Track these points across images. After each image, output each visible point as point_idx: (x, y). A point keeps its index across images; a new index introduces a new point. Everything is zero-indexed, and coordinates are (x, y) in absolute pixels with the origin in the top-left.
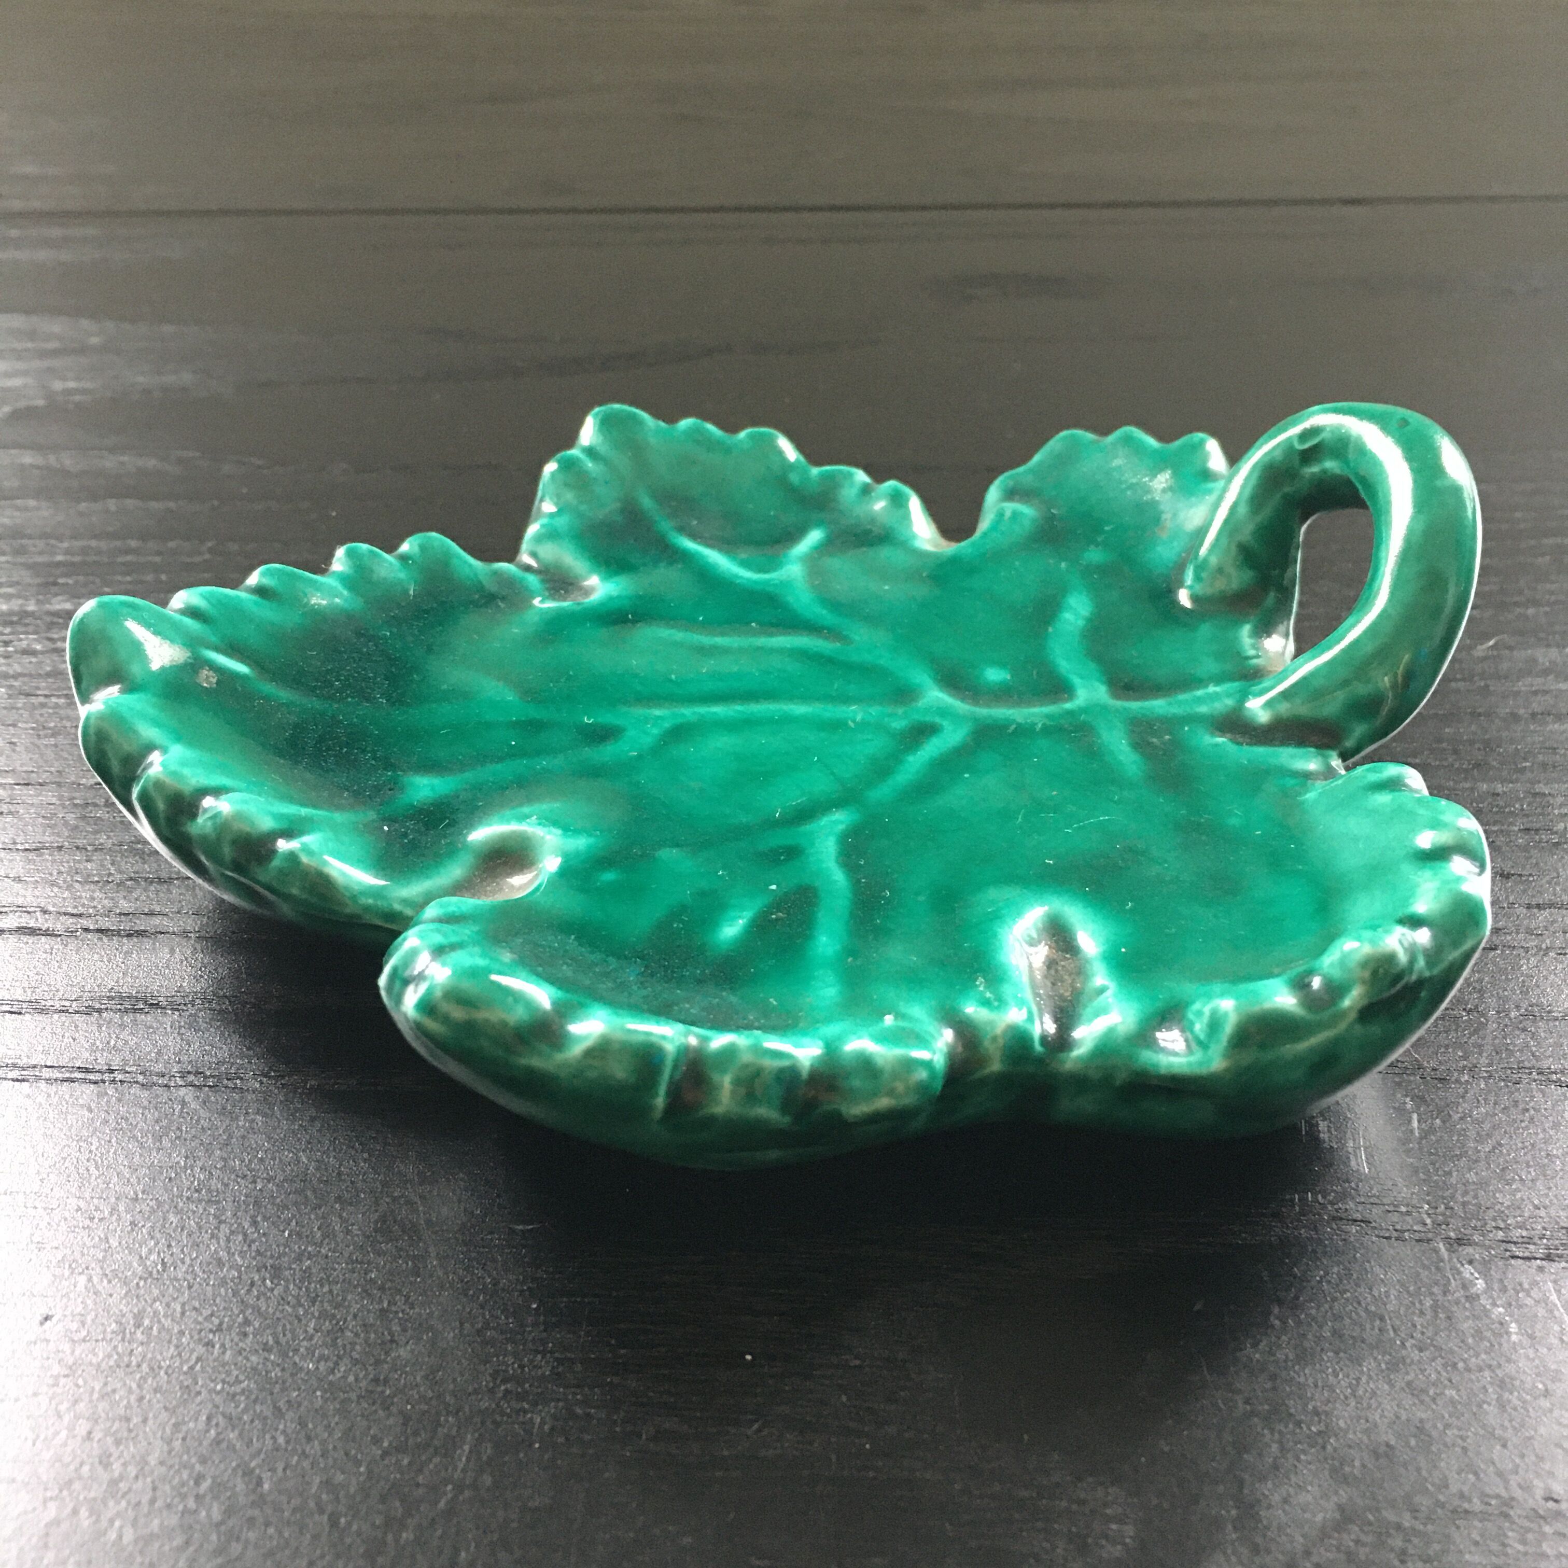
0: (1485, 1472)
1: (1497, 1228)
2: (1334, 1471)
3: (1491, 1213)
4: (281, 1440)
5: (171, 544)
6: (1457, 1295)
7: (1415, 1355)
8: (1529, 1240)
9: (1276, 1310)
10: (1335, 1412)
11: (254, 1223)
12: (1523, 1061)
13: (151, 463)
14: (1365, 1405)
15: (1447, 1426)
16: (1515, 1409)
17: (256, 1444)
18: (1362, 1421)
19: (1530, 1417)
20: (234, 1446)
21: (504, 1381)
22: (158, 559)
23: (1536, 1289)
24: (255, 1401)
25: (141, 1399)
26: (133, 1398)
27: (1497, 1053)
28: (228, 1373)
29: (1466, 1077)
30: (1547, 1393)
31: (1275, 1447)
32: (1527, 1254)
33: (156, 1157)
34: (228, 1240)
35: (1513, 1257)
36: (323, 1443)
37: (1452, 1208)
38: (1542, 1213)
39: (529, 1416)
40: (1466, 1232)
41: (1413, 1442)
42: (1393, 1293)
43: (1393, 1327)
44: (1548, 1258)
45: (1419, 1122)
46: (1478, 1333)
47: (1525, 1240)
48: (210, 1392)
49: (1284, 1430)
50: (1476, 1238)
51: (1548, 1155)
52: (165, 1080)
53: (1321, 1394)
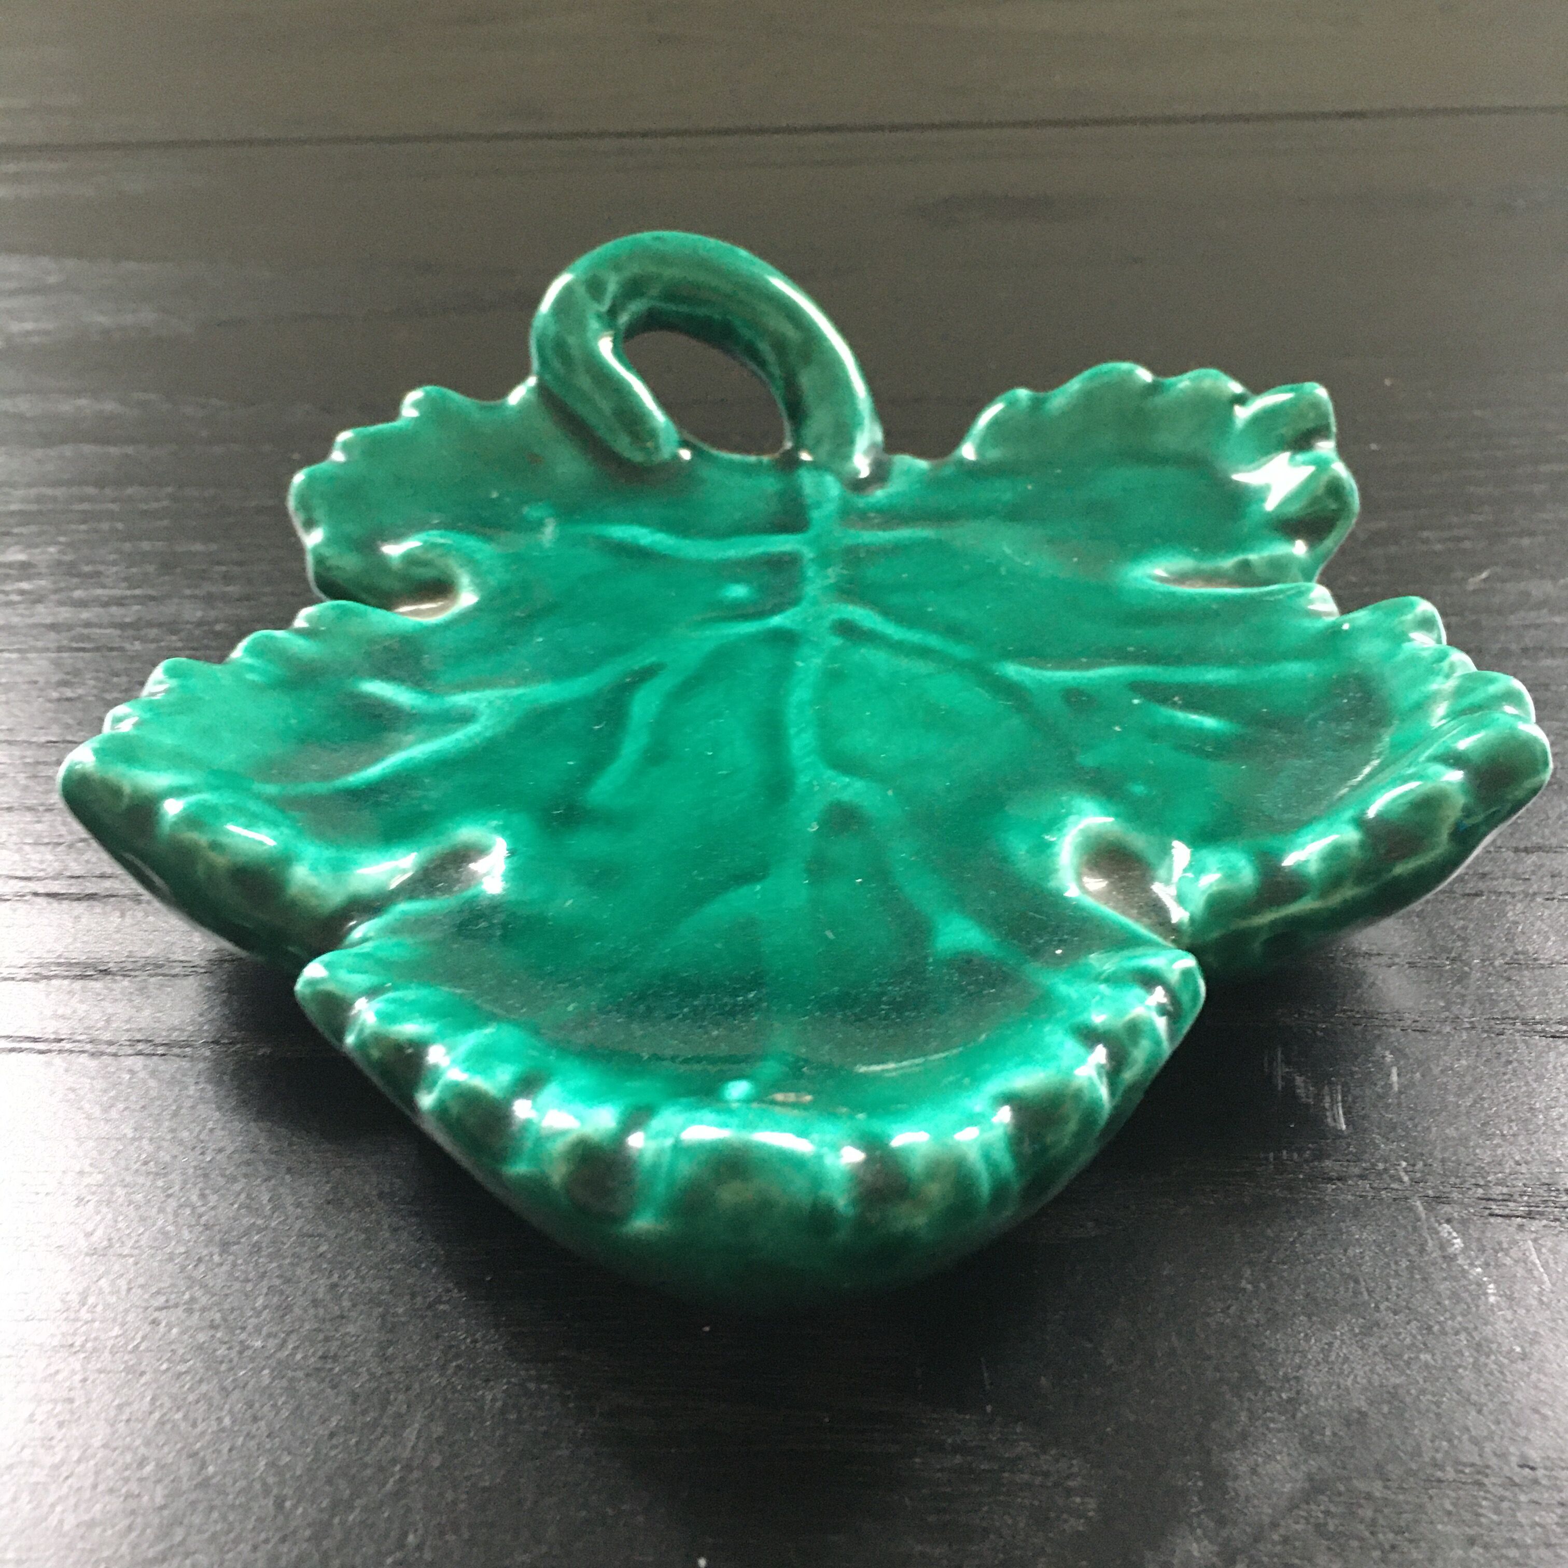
0: (1460, 1439)
1: (1477, 1185)
2: (1304, 1440)
3: (1471, 1169)
4: (227, 1421)
5: (129, 491)
6: (1434, 1255)
7: (1390, 1318)
8: (1509, 1198)
9: (1248, 1272)
10: (1306, 1379)
11: (203, 1196)
12: (1507, 1012)
13: (109, 406)
14: (1338, 1371)
15: (1423, 1392)
16: (1491, 1373)
17: (201, 1427)
18: (1334, 1387)
19: (1506, 1382)
20: (179, 1427)
21: (457, 1356)
22: (114, 506)
23: (1516, 1249)
24: (201, 1381)
25: (84, 1380)
26: (78, 1377)
27: (1481, 1003)
28: (174, 1351)
29: (1448, 1029)
30: (1524, 1357)
31: (1243, 1417)
32: (1507, 1212)
33: (104, 1129)
34: (176, 1215)
35: (1491, 1215)
36: (269, 1425)
37: (1430, 1165)
38: (1523, 1168)
39: (480, 1393)
40: (1445, 1190)
41: (1385, 1409)
42: (1368, 1256)
43: (1367, 1290)
44: (1529, 1216)
45: (1399, 1075)
46: (1455, 1297)
47: (1506, 1197)
48: (156, 1371)
49: (1253, 1397)
50: (1455, 1195)
51: (1531, 1109)
52: (112, 1049)
53: (1292, 1360)
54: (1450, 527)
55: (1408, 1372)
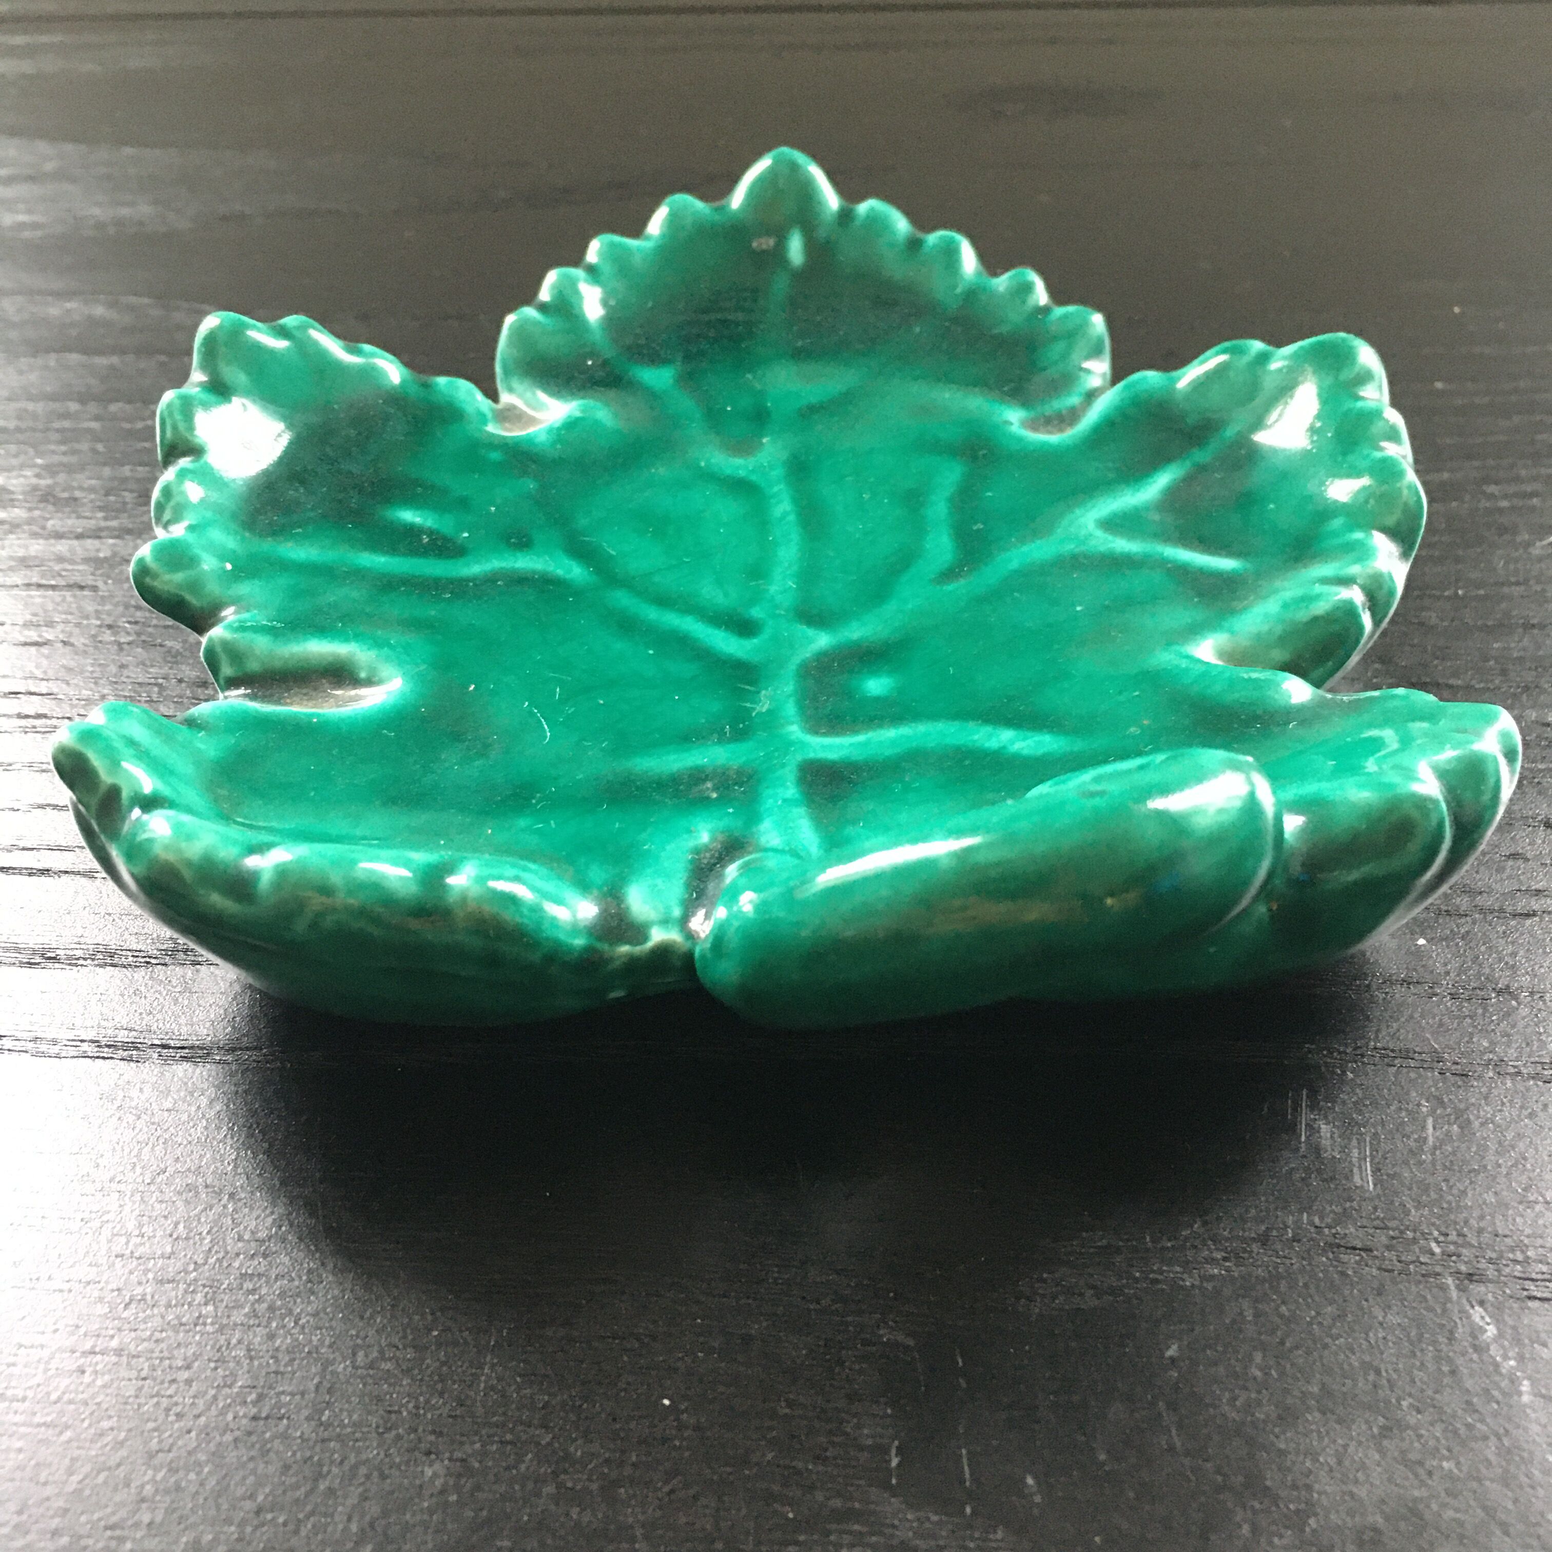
1: (1515, 1261)
3: (1509, 1242)
5: (113, 408)
6: (1464, 1343)
7: (1412, 1418)
9: (1258, 1357)
10: (1317, 1487)
13: (99, 311)
14: (1351, 1478)
15: (1444, 1505)
16: (1521, 1487)
18: (1347, 1498)
19: (1537, 1498)
21: (398, 1424)
22: (94, 425)
27: (1528, 1044)
29: (1491, 1074)
31: (1246, 1529)
32: (1546, 1295)
35: (1530, 1298)
37: (1465, 1236)
39: (420, 1468)
40: (1480, 1266)
41: (1403, 1526)
43: (1389, 1381)
45: (1434, 1128)
47: (1545, 1277)
49: (1257, 1507)
50: (1491, 1273)
52: (55, 1050)
53: (1303, 1463)
54: (1517, 479)
55: (1430, 1482)
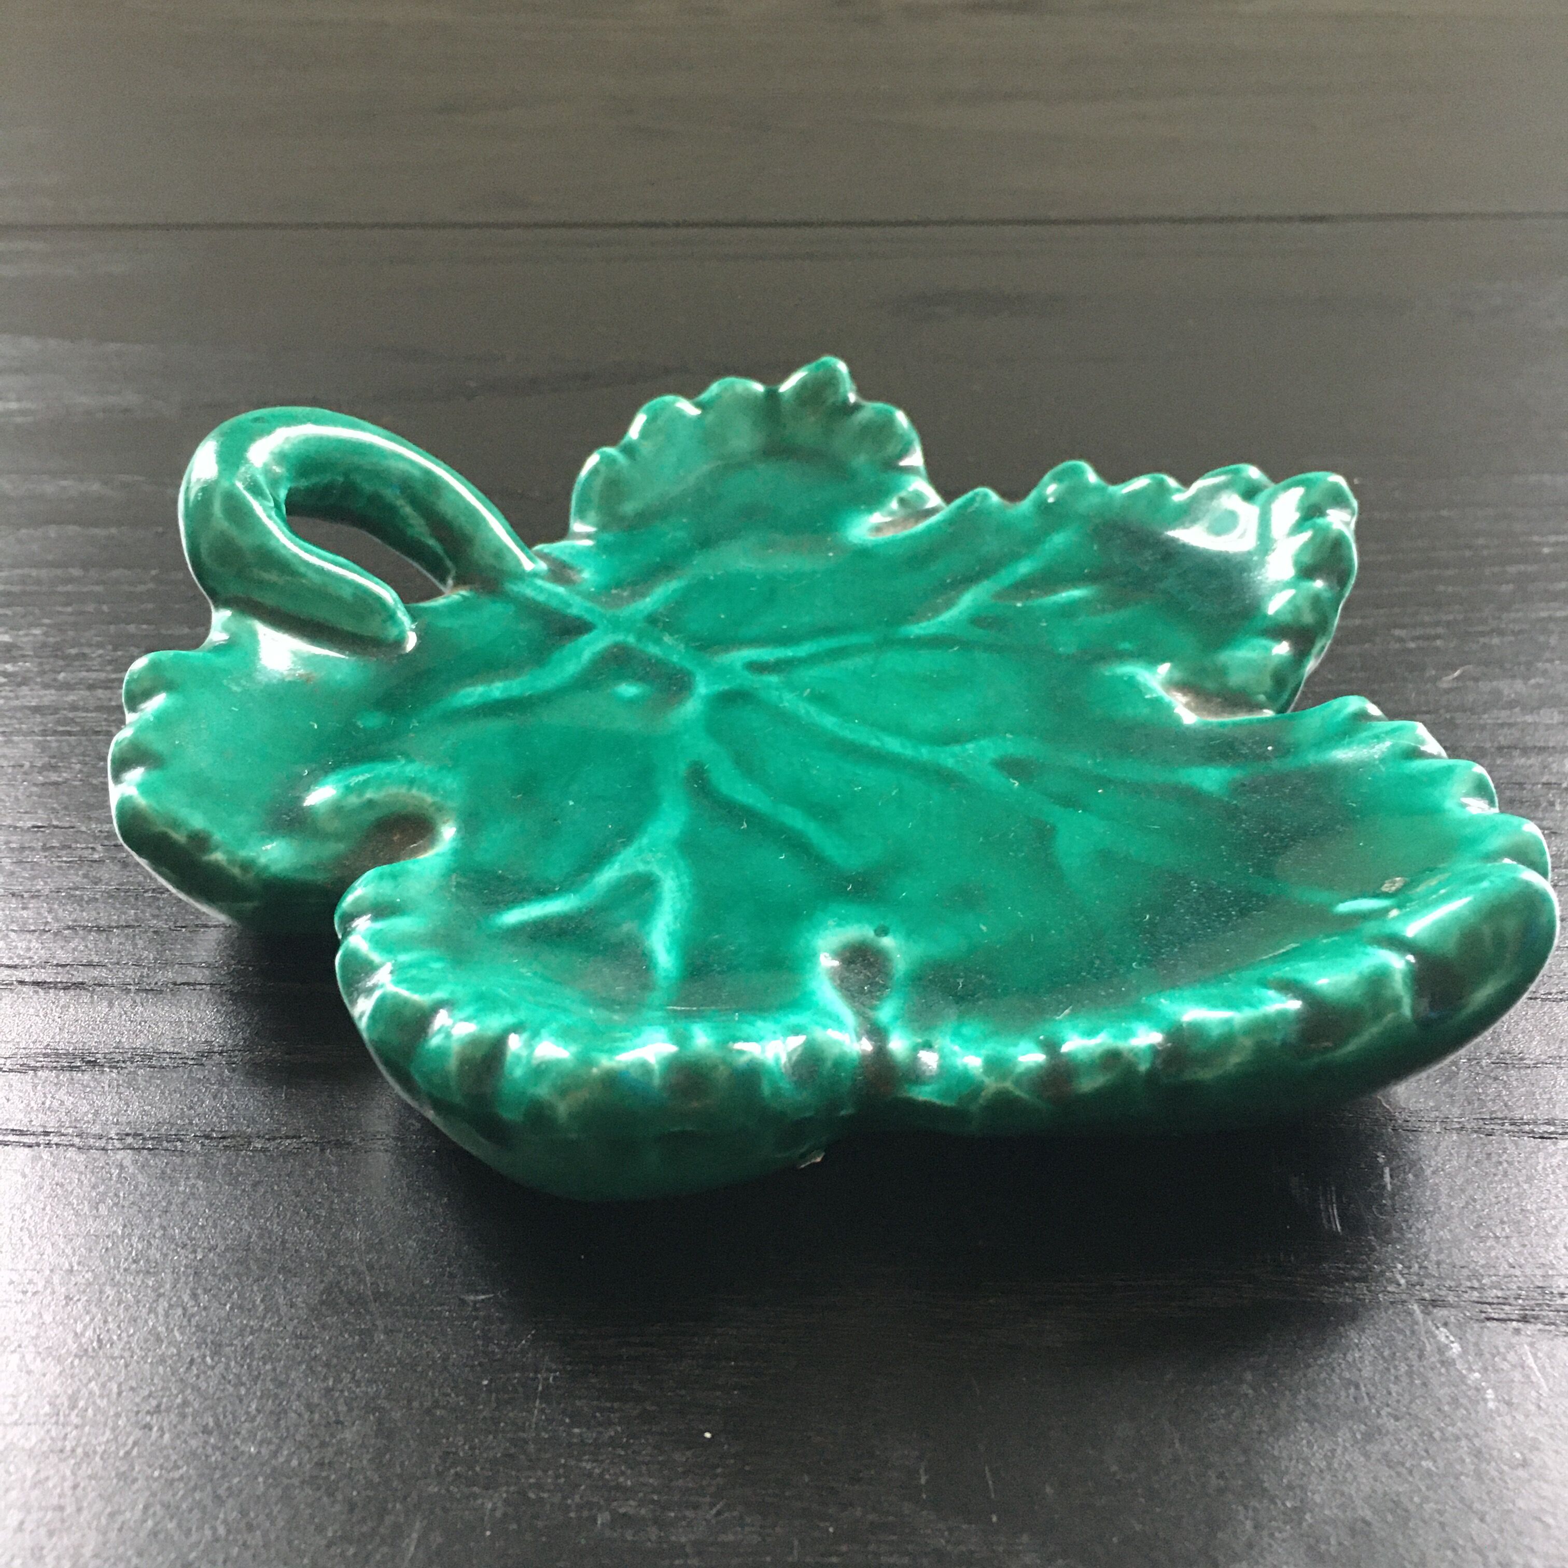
0: (1464, 1548)
1: (1472, 1288)
2: (1310, 1548)
3: (1465, 1272)
4: (222, 1531)
5: (116, 573)
6: (1433, 1359)
7: (1391, 1424)
8: (1505, 1301)
9: (1249, 1377)
10: (1310, 1487)
11: (194, 1296)
12: (1495, 1112)
13: (95, 487)
14: (1340, 1478)
15: (1426, 1499)
16: (1493, 1480)
17: (194, 1537)
18: (1338, 1496)
19: (1508, 1489)
20: (172, 1536)
21: (454, 1464)
22: (99, 589)
23: (1512, 1353)
24: (195, 1489)
25: (75, 1487)
26: (68, 1484)
27: (1469, 1103)
28: (167, 1458)
29: (1438, 1130)
30: (1525, 1464)
31: (1249, 1525)
32: (1503, 1316)
33: (93, 1226)
34: (167, 1315)
35: (1488, 1319)
36: (265, 1534)
37: (1426, 1268)
38: (1517, 1272)
39: (479, 1501)
40: (1442, 1293)
41: (1390, 1518)
42: (1368, 1359)
43: (1368, 1394)
44: (1524, 1319)
45: (1391, 1176)
46: (1454, 1401)
47: (1501, 1300)
48: (147, 1479)
49: (1257, 1505)
50: (1451, 1299)
51: (1522, 1210)
52: (102, 1143)
53: (1296, 1467)
54: (1423, 625)
55: (1411, 1479)
